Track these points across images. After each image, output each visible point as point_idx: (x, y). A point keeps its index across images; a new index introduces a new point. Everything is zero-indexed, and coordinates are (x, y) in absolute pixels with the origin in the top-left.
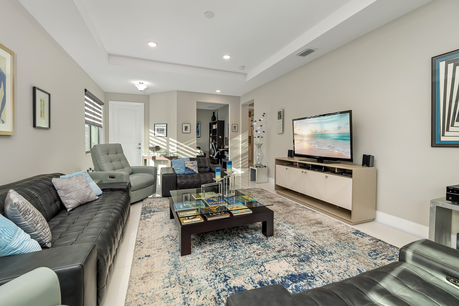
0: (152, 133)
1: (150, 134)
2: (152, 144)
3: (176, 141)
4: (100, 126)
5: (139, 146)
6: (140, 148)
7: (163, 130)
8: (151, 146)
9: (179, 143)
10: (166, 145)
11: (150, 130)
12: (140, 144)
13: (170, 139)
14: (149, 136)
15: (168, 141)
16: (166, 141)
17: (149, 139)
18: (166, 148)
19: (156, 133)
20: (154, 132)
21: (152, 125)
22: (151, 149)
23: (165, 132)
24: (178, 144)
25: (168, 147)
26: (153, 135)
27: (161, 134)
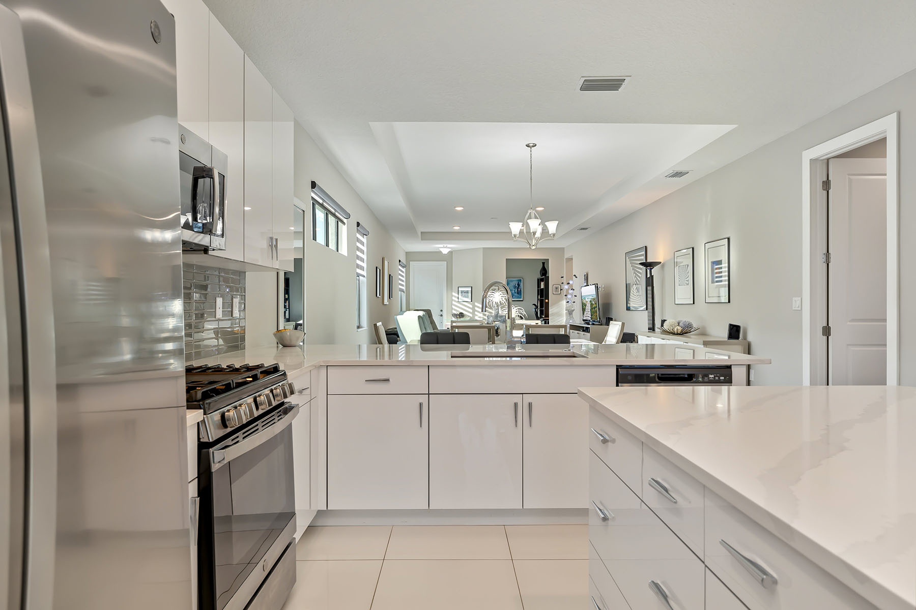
0: (455, 297)
1: (454, 298)
2: (455, 310)
5: (441, 313)
6: (441, 315)
7: (467, 292)
8: (454, 312)
10: (471, 311)
11: (454, 294)
12: (441, 311)
13: (476, 304)
14: (452, 300)
15: (474, 306)
16: (471, 306)
17: (452, 304)
18: (471, 315)
19: (460, 297)
20: (457, 295)
21: (455, 288)
22: (455, 315)
23: (470, 294)
25: (473, 313)
26: (457, 300)
27: (466, 297)
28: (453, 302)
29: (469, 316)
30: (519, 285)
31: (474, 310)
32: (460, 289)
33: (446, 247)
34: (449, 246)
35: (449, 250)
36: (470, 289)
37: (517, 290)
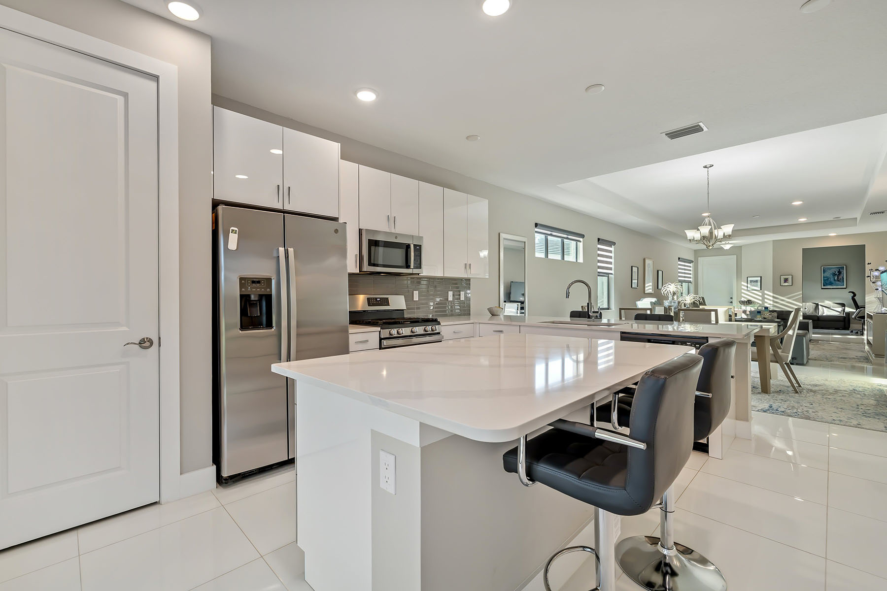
0: (744, 286)
1: (743, 287)
2: (744, 297)
3: (772, 294)
4: (690, 282)
5: (731, 300)
6: (731, 302)
7: (757, 281)
8: (743, 299)
9: (775, 295)
10: (761, 298)
11: (743, 283)
12: (731, 298)
13: (766, 292)
14: (742, 289)
15: (764, 294)
16: (760, 294)
17: (741, 293)
18: (761, 302)
19: (749, 286)
20: (746, 284)
21: (744, 277)
23: (759, 283)
24: (773, 297)
25: (763, 301)
26: (746, 288)
27: (755, 286)
28: (743, 291)
29: (759, 303)
30: (840, 273)
31: (764, 298)
32: (749, 279)
33: (728, 244)
34: (730, 242)
35: (732, 245)
36: (760, 279)
37: (838, 278)
